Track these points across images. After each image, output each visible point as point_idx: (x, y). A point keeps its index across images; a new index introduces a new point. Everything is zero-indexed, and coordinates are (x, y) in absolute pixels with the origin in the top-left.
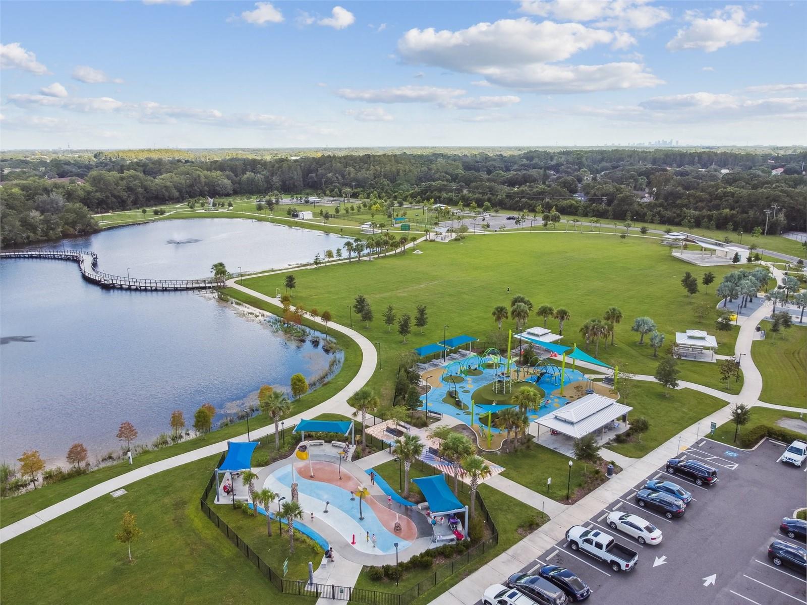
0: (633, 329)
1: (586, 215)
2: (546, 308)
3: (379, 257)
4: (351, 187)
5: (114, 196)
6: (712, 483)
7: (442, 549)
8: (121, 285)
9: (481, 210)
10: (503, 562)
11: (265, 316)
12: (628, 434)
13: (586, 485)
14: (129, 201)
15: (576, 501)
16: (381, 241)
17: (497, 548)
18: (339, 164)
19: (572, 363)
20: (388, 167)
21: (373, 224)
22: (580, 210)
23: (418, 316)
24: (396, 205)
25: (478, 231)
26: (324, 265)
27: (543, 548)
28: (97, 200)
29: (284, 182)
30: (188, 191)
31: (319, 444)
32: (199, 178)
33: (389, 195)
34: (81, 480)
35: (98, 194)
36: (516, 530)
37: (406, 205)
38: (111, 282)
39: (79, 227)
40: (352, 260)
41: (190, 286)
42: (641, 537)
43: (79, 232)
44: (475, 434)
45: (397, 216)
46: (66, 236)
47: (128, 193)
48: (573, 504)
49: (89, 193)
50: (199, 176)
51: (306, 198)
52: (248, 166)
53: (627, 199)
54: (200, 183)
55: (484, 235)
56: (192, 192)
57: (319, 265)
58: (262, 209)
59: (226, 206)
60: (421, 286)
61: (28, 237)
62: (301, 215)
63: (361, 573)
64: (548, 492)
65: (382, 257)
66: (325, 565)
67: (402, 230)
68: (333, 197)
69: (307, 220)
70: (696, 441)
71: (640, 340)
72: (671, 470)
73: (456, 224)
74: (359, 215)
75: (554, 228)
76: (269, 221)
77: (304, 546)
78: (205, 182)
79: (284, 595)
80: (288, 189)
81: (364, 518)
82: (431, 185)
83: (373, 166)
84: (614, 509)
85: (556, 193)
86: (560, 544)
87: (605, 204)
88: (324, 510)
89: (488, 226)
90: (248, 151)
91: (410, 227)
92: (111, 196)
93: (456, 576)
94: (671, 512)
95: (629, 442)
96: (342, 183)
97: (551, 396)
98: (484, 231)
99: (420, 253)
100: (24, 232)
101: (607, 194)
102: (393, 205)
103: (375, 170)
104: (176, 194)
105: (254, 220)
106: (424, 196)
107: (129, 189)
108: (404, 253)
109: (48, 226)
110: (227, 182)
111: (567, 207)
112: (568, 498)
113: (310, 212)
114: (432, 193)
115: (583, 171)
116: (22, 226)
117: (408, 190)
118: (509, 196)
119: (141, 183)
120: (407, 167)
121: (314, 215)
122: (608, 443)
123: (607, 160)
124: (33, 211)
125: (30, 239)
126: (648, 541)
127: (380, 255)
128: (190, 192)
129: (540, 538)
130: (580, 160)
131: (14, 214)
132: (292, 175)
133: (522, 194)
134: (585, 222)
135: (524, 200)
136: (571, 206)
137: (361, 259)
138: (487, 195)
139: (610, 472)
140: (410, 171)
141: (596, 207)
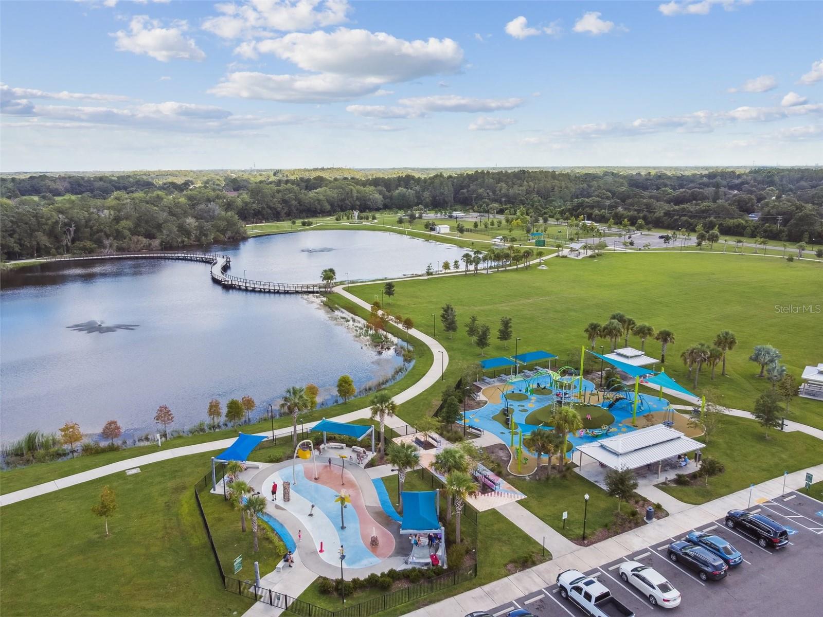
0: (751, 358)
1: (753, 236)
2: (644, 327)
3: (498, 271)
4: (501, 203)
5: (270, 208)
6: (779, 546)
7: (408, 571)
8: (239, 286)
9: (633, 228)
10: (473, 598)
11: (356, 321)
12: (694, 476)
13: (614, 526)
14: (283, 214)
15: (592, 543)
16: (501, 254)
17: (474, 581)
18: (491, 180)
19: (659, 390)
20: (542, 184)
21: (504, 237)
22: (748, 230)
23: (502, 328)
24: (541, 221)
25: (619, 249)
26: (438, 276)
27: (527, 589)
28: (254, 210)
29: (434, 197)
30: (340, 205)
31: (340, 447)
32: (351, 193)
33: (538, 211)
34: (111, 455)
35: (255, 205)
36: (505, 565)
37: (551, 221)
38: (230, 283)
39: (229, 234)
40: (467, 273)
41: (299, 289)
42: (653, 596)
43: (229, 238)
44: (511, 455)
45: (537, 231)
46: (216, 241)
47: (283, 204)
48: (588, 545)
49: (246, 204)
50: (351, 190)
51: (450, 213)
52: (402, 182)
53: (807, 219)
54: (352, 197)
55: (625, 253)
56: (344, 205)
57: (430, 277)
58: (403, 223)
59: (370, 219)
60: (529, 301)
61: (183, 242)
62: (437, 228)
63: (313, 583)
64: (563, 529)
65: (501, 271)
66: (280, 568)
67: (536, 246)
68: (480, 212)
69: (442, 234)
70: (782, 495)
71: (759, 373)
72: (731, 524)
73: (596, 241)
74: (499, 230)
75: (711, 249)
76: (405, 234)
77: (271, 546)
78: (357, 196)
79: (226, 592)
80: (437, 204)
81: (345, 528)
82: (583, 201)
83: (527, 182)
84: (635, 559)
85: (722, 211)
86: (549, 589)
87: (781, 224)
88: (309, 513)
89: (632, 244)
90: (417, 170)
91: (545, 243)
92: (267, 208)
93: (413, 604)
94: (706, 573)
95: (692, 485)
96: (492, 199)
97: (620, 425)
98: (626, 249)
99: (545, 268)
100: (179, 237)
101: (784, 213)
102: (537, 221)
103: (528, 186)
104: (328, 207)
105: (391, 233)
106: (574, 212)
107: (284, 201)
108: (528, 268)
109: (200, 232)
110: (378, 197)
111: (734, 227)
112: (584, 538)
113: (447, 226)
114: (583, 210)
115: (770, 190)
116: (178, 231)
117: (560, 207)
118: (667, 214)
119: (296, 196)
120: (563, 184)
121: (451, 229)
122: (664, 483)
123: (807, 179)
124: (190, 218)
125: (184, 244)
126: (660, 602)
127: (499, 269)
128: (342, 205)
129: (530, 577)
130: (770, 179)
131: (174, 220)
132: (443, 191)
133: (683, 213)
134: (749, 244)
135: (684, 218)
136: (739, 226)
137: (478, 272)
138: (643, 212)
139: (649, 516)
140: (567, 187)
141: (769, 227)
